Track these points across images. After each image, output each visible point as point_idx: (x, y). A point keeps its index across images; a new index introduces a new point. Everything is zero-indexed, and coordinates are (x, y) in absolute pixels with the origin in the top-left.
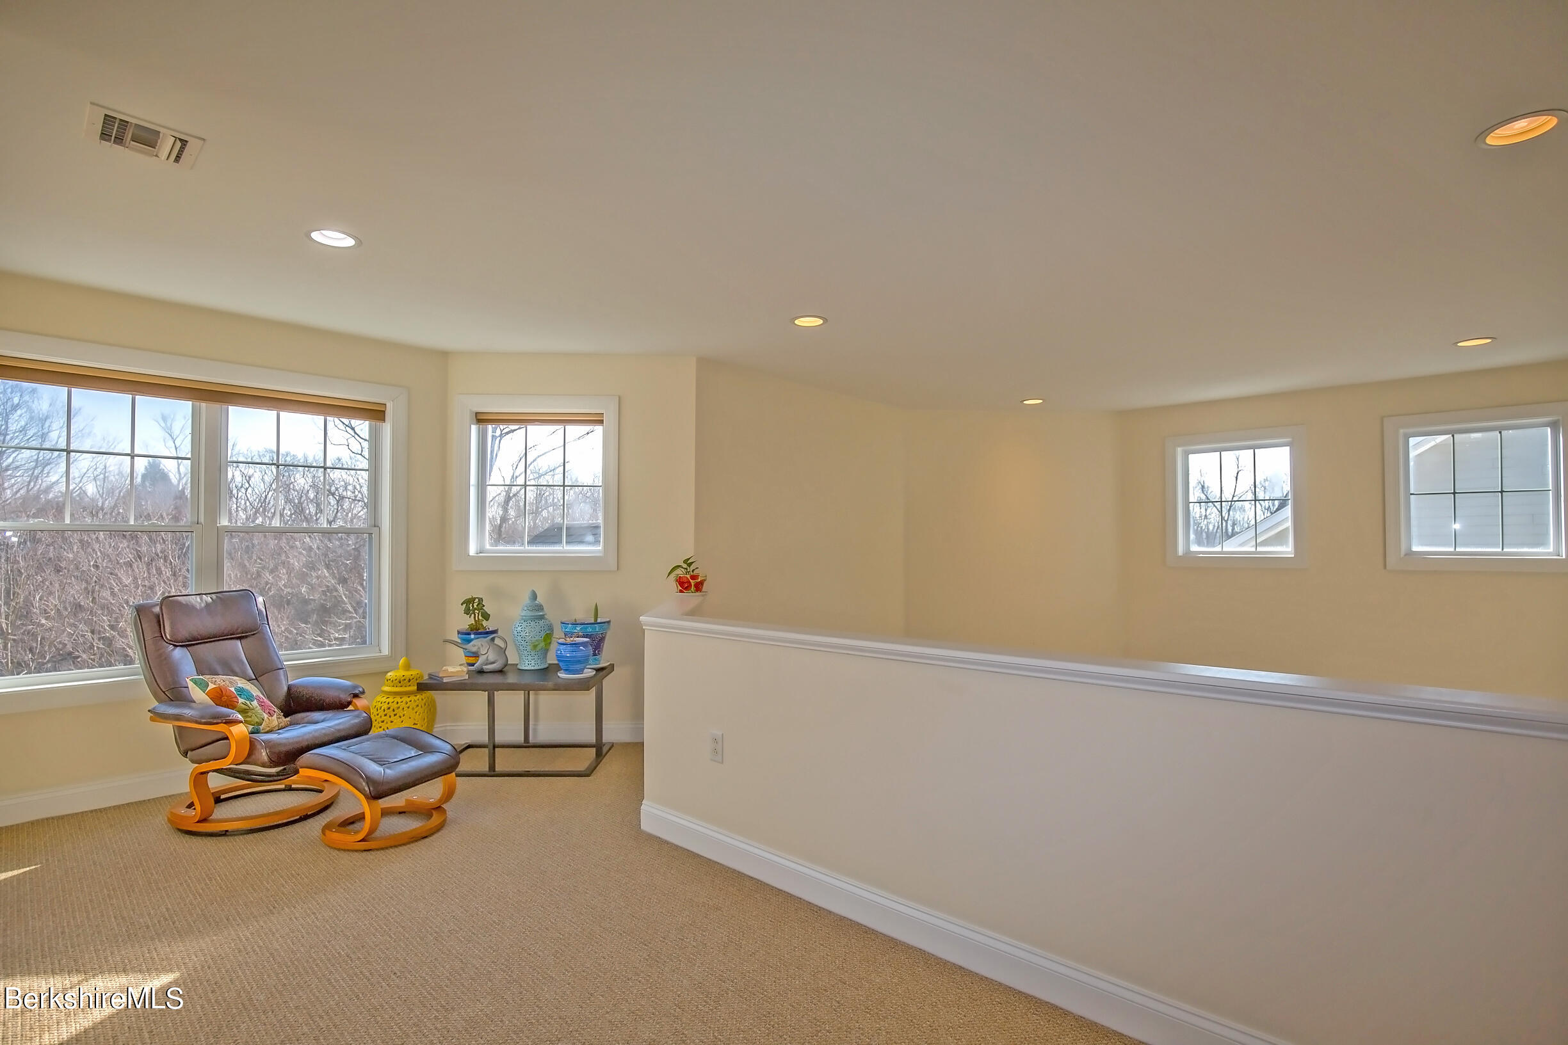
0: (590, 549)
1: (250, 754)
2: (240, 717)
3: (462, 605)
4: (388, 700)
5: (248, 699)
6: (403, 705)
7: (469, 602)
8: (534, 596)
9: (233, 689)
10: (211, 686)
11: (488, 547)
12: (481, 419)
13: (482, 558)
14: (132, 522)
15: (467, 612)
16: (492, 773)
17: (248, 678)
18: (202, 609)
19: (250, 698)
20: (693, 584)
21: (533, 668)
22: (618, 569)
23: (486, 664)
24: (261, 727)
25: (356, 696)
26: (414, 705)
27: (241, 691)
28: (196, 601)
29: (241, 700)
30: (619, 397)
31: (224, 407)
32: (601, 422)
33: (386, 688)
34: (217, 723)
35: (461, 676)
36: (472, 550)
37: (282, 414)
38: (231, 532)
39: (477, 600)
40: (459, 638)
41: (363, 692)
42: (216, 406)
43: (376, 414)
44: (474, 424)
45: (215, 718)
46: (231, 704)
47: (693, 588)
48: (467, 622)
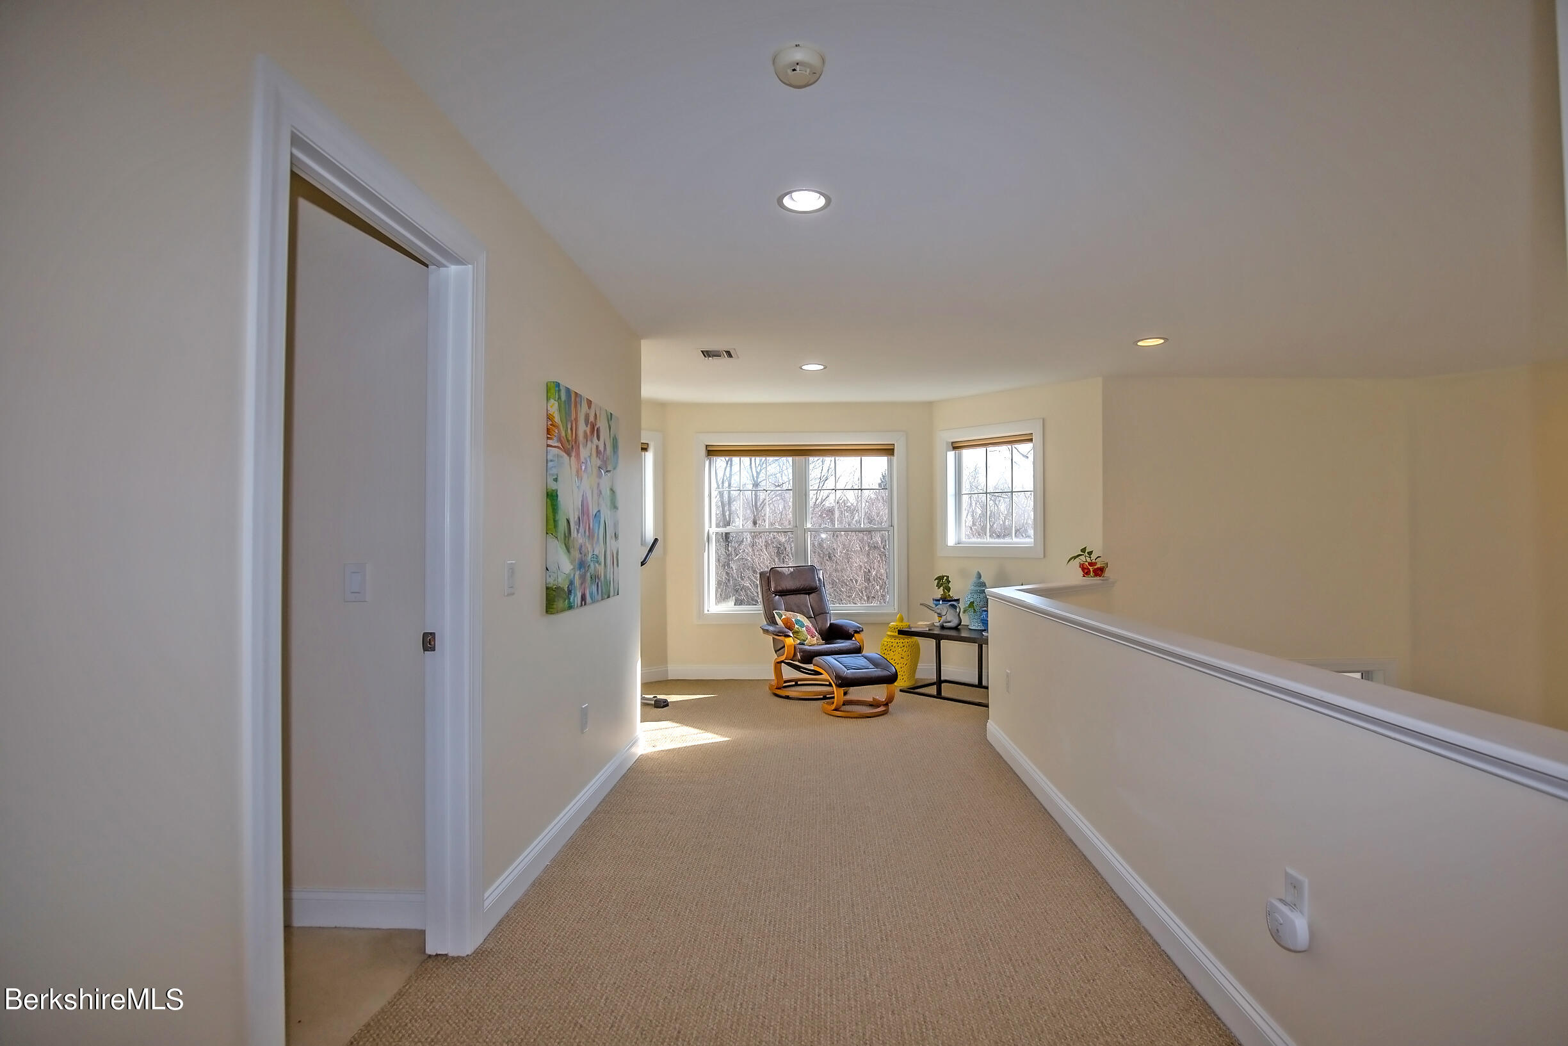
0: (1027, 541)
1: (794, 656)
2: (791, 635)
3: (935, 580)
4: (892, 641)
5: (800, 626)
6: (895, 644)
7: (940, 578)
8: (979, 576)
9: (793, 620)
10: (784, 617)
11: (964, 539)
12: (956, 447)
13: (959, 547)
14: (767, 527)
15: (939, 586)
16: (939, 695)
17: (808, 616)
18: (788, 575)
19: (802, 625)
20: (1091, 570)
21: (977, 628)
22: (1044, 557)
23: (946, 622)
24: (806, 642)
25: (856, 632)
26: (902, 645)
27: (798, 622)
28: (786, 571)
29: (796, 626)
30: (1043, 420)
31: (807, 458)
32: (1031, 440)
33: (889, 633)
34: (780, 636)
35: (924, 628)
36: (951, 541)
37: (837, 458)
38: (809, 530)
39: (945, 578)
40: (934, 603)
41: (863, 630)
42: (802, 458)
43: (889, 451)
44: (950, 451)
45: (781, 633)
46: (790, 629)
47: (1092, 573)
48: (940, 592)
